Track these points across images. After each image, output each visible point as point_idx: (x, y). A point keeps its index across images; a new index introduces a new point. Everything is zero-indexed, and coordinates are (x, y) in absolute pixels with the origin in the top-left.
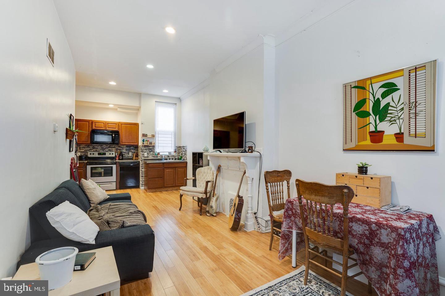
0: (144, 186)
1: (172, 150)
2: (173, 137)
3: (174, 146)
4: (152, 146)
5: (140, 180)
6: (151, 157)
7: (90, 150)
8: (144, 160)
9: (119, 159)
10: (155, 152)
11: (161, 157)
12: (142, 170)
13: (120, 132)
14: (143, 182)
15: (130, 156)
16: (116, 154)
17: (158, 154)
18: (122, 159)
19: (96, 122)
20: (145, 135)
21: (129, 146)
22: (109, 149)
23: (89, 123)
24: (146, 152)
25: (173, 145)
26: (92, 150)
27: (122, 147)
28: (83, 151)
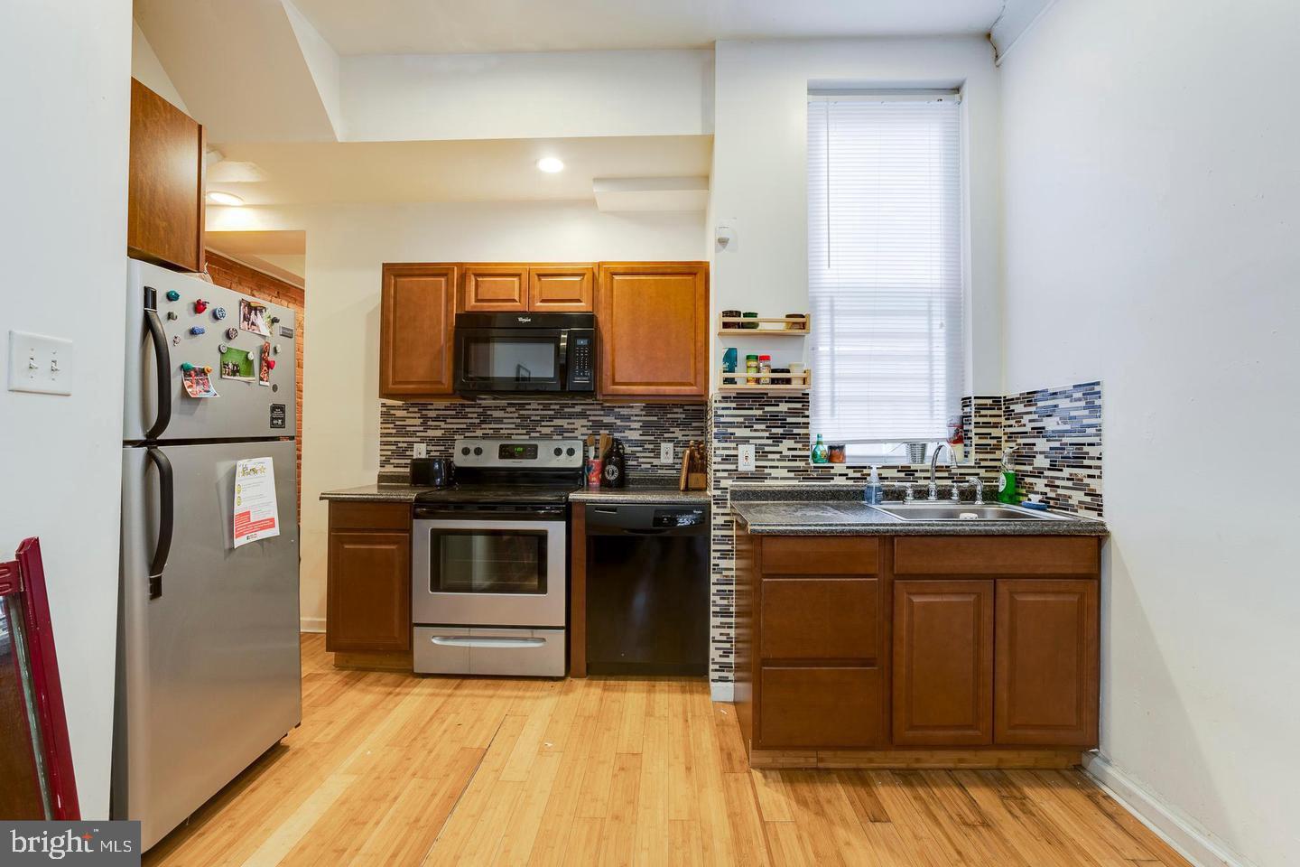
0: (731, 676)
1: (934, 425)
2: (940, 333)
3: (948, 399)
4: (791, 400)
5: (714, 633)
6: (780, 479)
7: (469, 428)
8: (736, 495)
9: (606, 485)
10: (813, 439)
11: (851, 473)
12: (723, 564)
13: (602, 317)
14: (726, 653)
15: (662, 467)
16: (592, 454)
17: (830, 458)
18: (621, 484)
19: (484, 272)
20: (742, 319)
21: (656, 406)
22: (557, 422)
23: (447, 281)
24: (746, 440)
25: (941, 391)
26: (479, 433)
27: (624, 412)
28: (439, 433)
